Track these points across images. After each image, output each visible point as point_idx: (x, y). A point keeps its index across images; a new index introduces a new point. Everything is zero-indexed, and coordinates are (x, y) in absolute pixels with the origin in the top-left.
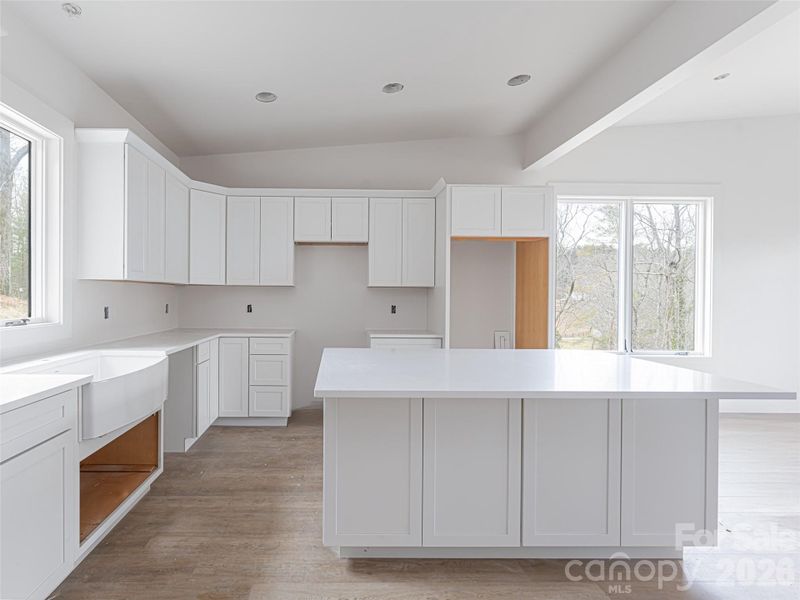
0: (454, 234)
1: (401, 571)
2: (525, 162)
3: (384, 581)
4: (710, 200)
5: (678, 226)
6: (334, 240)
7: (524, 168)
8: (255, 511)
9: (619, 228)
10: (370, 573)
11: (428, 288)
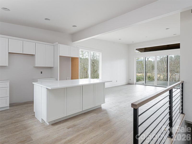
0: (60, 55)
1: (63, 122)
2: (73, 41)
3: (60, 124)
4: (101, 53)
5: (94, 55)
6: (23, 53)
7: (73, 42)
8: (17, 127)
9: (89, 55)
10: (57, 124)
11: (51, 67)
